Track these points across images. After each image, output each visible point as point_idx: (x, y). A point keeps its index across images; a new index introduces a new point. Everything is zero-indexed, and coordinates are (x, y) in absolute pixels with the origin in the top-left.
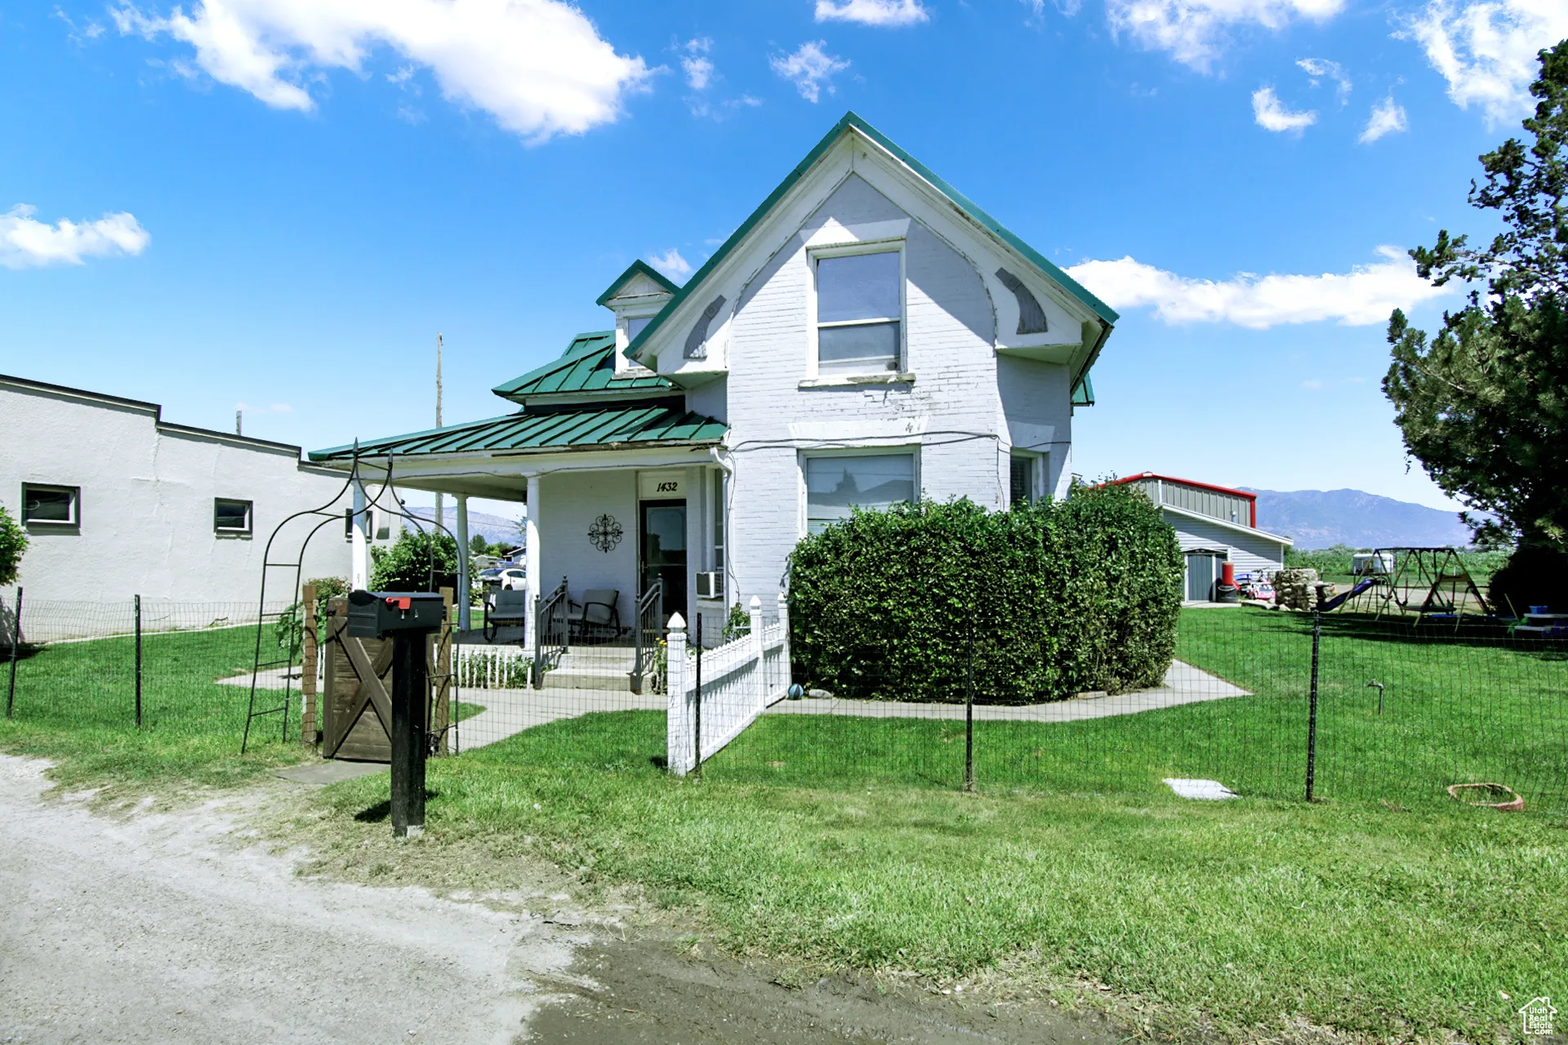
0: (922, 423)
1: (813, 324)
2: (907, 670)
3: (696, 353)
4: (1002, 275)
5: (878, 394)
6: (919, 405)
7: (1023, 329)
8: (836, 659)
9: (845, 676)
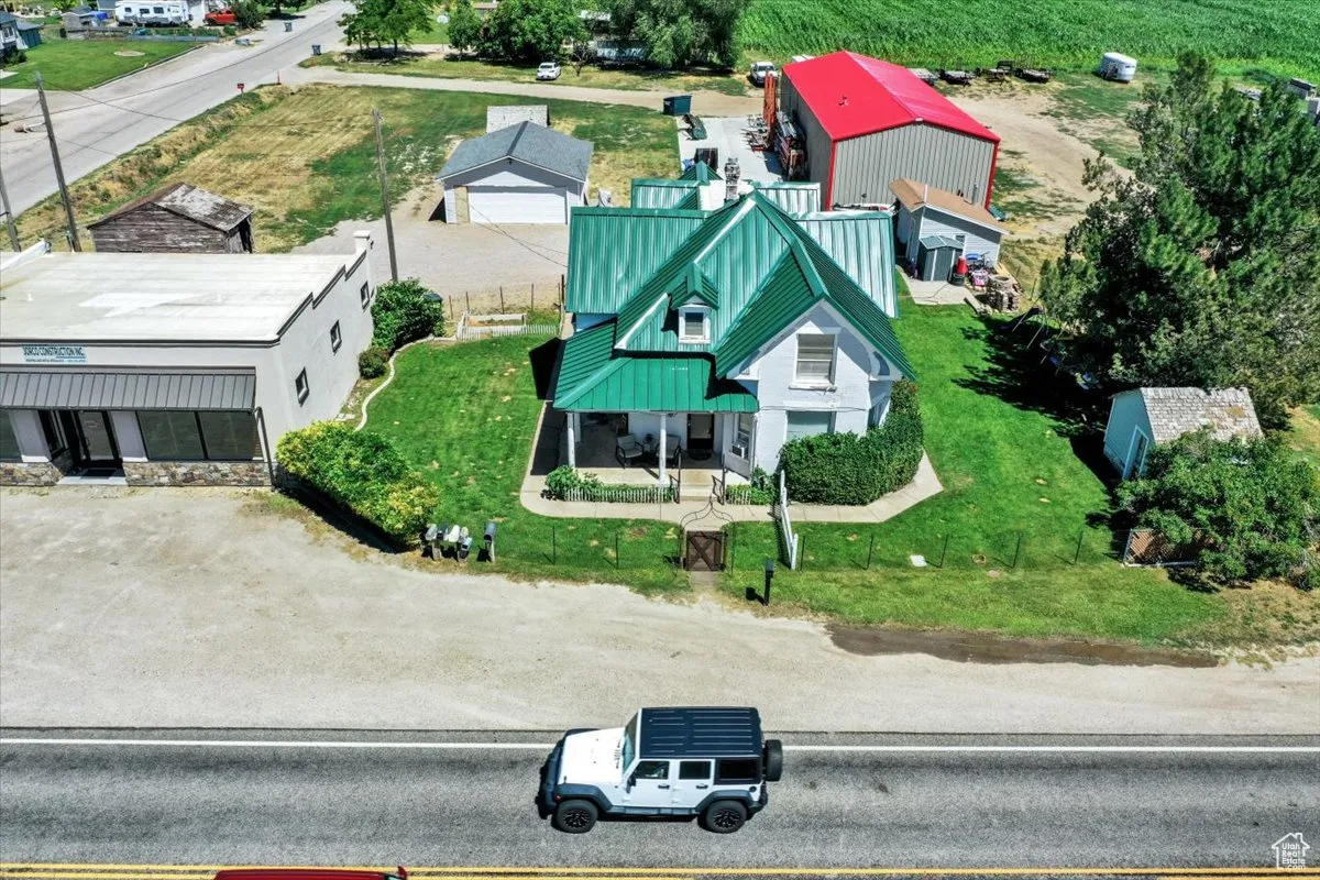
0: (838, 404)
1: (796, 360)
2: (828, 497)
3: (745, 371)
4: (875, 353)
5: (822, 393)
6: (837, 398)
7: (881, 373)
8: (801, 493)
9: (805, 497)
